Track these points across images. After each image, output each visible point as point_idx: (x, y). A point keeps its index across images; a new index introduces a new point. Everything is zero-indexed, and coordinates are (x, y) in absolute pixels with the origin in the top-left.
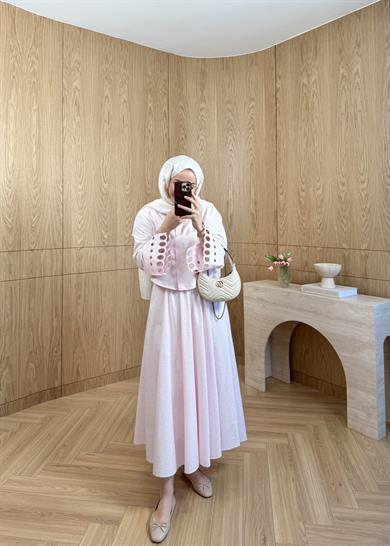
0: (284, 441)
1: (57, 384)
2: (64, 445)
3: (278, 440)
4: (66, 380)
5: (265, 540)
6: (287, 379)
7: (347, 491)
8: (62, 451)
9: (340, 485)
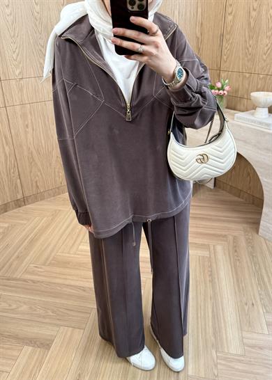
0: (206, 254)
1: (20, 196)
3: (201, 253)
4: (27, 194)
6: (212, 186)
7: (259, 312)
8: (15, 263)
9: (253, 304)
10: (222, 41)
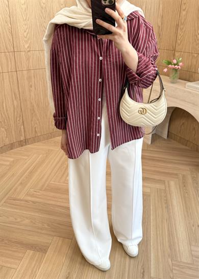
0: (163, 187)
1: (22, 138)
2: (21, 183)
3: (158, 186)
4: (28, 137)
6: (165, 136)
10: (177, 30)
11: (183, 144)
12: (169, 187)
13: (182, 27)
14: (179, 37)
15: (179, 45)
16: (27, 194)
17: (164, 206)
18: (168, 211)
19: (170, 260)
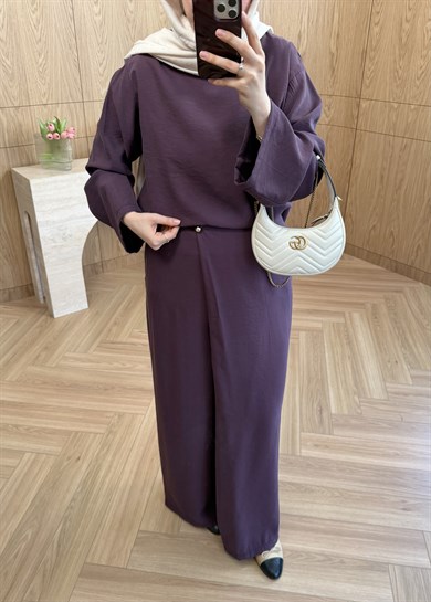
0: (342, 320)
1: (97, 259)
2: (115, 323)
4: (107, 257)
5: (321, 411)
7: (403, 368)
8: (114, 329)
9: (397, 362)
10: (364, 60)
11: (373, 263)
12: (351, 320)
13: (372, 54)
14: (368, 73)
15: (368, 87)
16: (131, 336)
17: (345, 342)
18: (351, 349)
19: (356, 398)
